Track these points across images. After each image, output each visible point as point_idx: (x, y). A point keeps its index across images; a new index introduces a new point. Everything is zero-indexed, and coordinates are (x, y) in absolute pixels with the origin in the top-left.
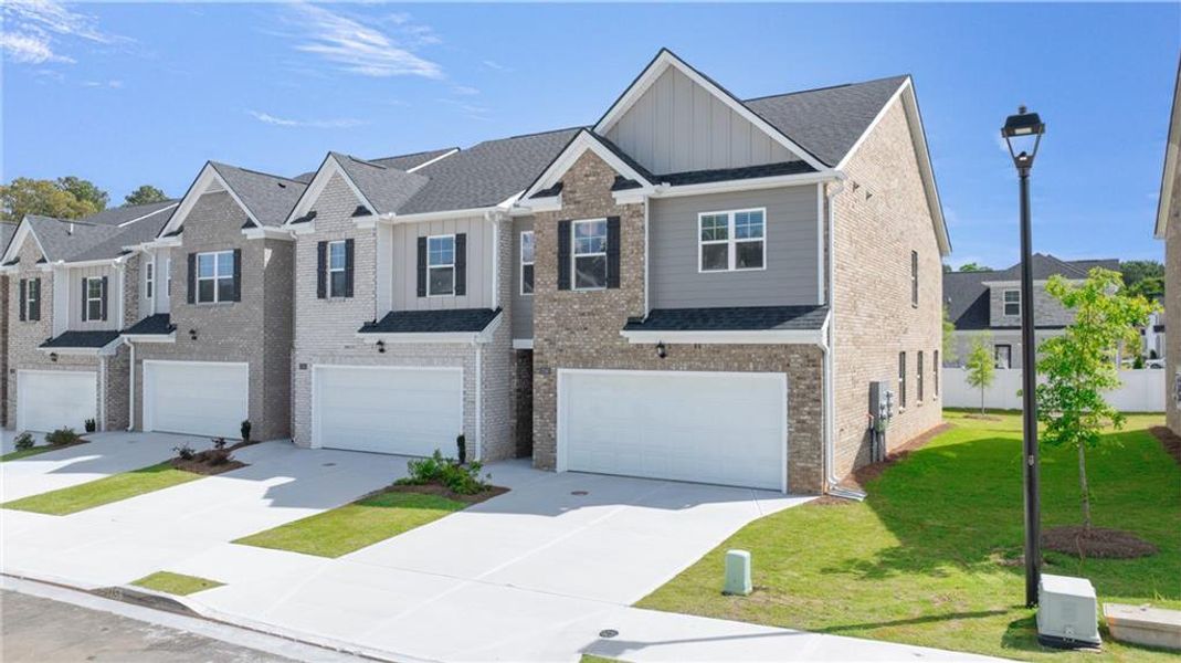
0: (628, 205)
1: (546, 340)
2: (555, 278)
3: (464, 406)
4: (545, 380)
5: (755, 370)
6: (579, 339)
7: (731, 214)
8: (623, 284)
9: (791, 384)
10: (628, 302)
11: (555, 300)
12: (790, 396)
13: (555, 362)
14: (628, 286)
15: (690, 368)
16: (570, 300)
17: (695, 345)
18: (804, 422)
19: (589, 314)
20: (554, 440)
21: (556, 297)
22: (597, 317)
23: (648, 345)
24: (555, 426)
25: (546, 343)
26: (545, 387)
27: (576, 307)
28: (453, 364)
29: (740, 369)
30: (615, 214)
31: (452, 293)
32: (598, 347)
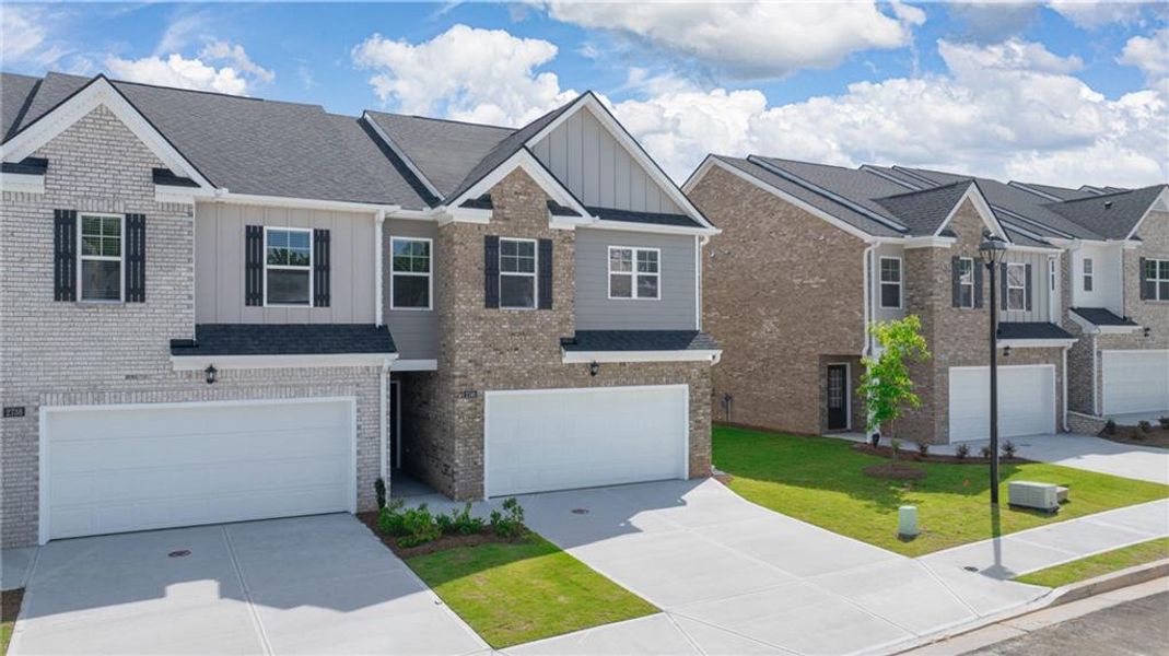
0: (560, 230)
1: (470, 361)
2: (481, 294)
3: (358, 444)
4: (470, 405)
5: (667, 383)
6: (509, 359)
7: (635, 250)
8: (555, 306)
9: (692, 393)
10: (560, 324)
11: (481, 319)
12: (691, 402)
13: (482, 384)
14: (560, 308)
15: (617, 384)
16: (499, 319)
17: (621, 364)
18: (699, 422)
19: (520, 334)
20: (482, 467)
21: (483, 315)
22: (528, 338)
23: (579, 364)
24: (483, 453)
25: (470, 365)
26: (469, 412)
27: (505, 326)
28: (340, 393)
29: (656, 383)
30: (547, 237)
31: (307, 302)
32: (529, 367)
